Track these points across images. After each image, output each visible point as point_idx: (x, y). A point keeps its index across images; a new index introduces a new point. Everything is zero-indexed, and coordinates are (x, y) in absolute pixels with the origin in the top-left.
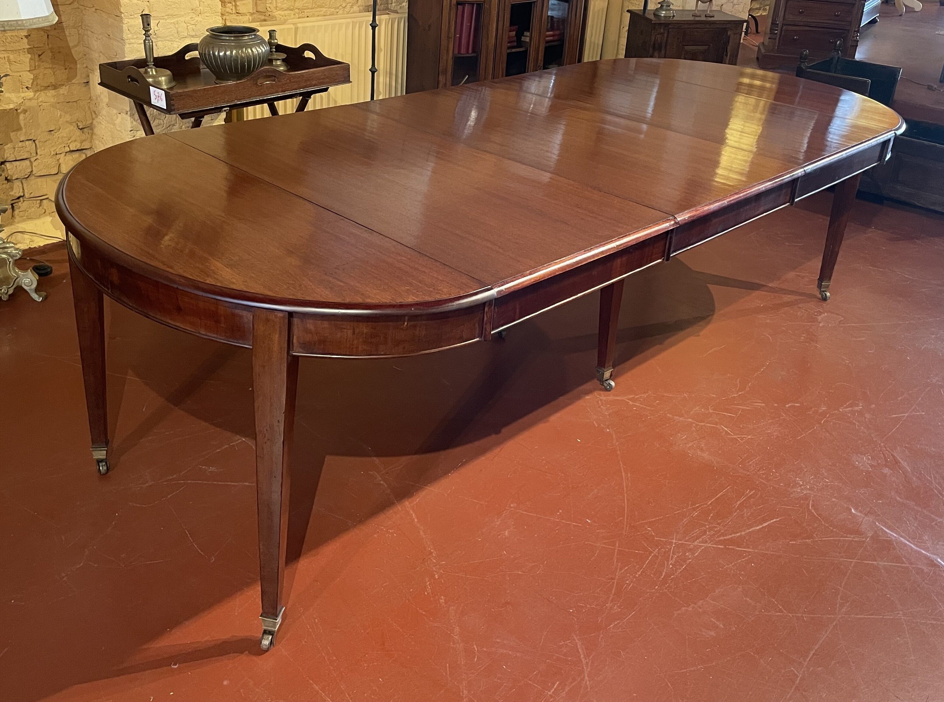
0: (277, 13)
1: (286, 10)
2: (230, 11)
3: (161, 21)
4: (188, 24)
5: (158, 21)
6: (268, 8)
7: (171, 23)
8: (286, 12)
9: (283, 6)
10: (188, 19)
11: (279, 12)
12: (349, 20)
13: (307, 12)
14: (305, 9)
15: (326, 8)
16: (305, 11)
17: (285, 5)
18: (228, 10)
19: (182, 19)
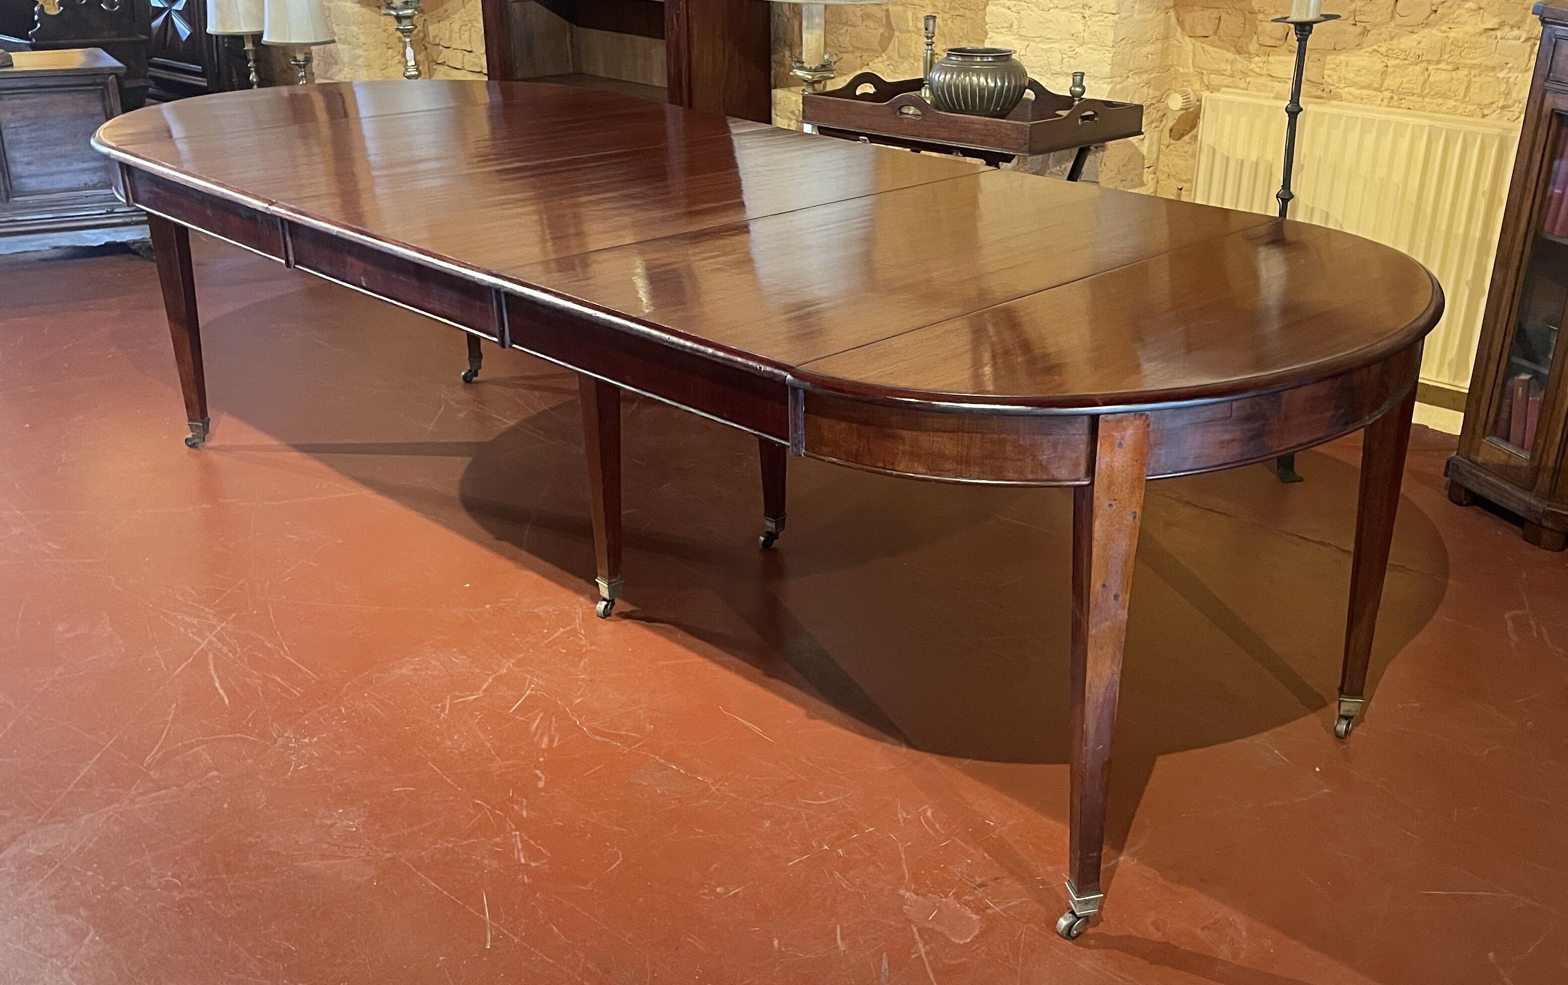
0: (1344, 92)
1: (1363, 88)
2: (1258, 70)
3: (1032, 44)
4: (1064, 56)
5: (1027, 43)
6: (1326, 77)
7: (1042, 50)
8: (1365, 92)
9: (1357, 78)
10: (1065, 46)
11: (1351, 89)
12: (1425, 122)
13: (1408, 100)
14: (1404, 94)
15: (1456, 101)
16: (1407, 98)
17: (1362, 79)
18: (1252, 66)
19: (1056, 45)
